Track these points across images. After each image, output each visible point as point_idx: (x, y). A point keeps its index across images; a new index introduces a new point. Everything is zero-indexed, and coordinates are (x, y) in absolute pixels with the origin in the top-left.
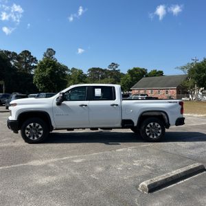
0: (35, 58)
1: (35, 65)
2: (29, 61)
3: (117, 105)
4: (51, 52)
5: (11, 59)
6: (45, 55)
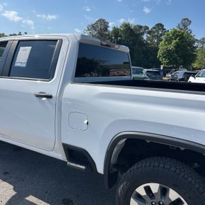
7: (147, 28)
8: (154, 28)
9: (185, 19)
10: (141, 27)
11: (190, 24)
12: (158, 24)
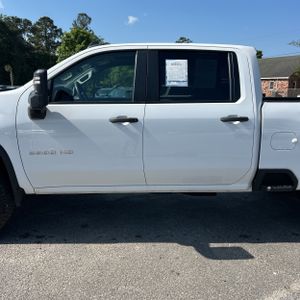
0: (60, 30)
1: (60, 41)
2: (51, 35)
3: (244, 120)
4: (84, 19)
5: (23, 31)
6: (75, 25)
7: (29, 23)
8: (38, 23)
9: (82, 15)
10: (18, 21)
11: (89, 22)
12: (44, 18)
